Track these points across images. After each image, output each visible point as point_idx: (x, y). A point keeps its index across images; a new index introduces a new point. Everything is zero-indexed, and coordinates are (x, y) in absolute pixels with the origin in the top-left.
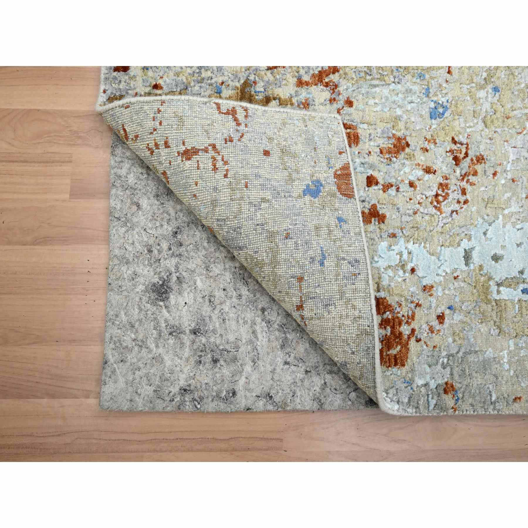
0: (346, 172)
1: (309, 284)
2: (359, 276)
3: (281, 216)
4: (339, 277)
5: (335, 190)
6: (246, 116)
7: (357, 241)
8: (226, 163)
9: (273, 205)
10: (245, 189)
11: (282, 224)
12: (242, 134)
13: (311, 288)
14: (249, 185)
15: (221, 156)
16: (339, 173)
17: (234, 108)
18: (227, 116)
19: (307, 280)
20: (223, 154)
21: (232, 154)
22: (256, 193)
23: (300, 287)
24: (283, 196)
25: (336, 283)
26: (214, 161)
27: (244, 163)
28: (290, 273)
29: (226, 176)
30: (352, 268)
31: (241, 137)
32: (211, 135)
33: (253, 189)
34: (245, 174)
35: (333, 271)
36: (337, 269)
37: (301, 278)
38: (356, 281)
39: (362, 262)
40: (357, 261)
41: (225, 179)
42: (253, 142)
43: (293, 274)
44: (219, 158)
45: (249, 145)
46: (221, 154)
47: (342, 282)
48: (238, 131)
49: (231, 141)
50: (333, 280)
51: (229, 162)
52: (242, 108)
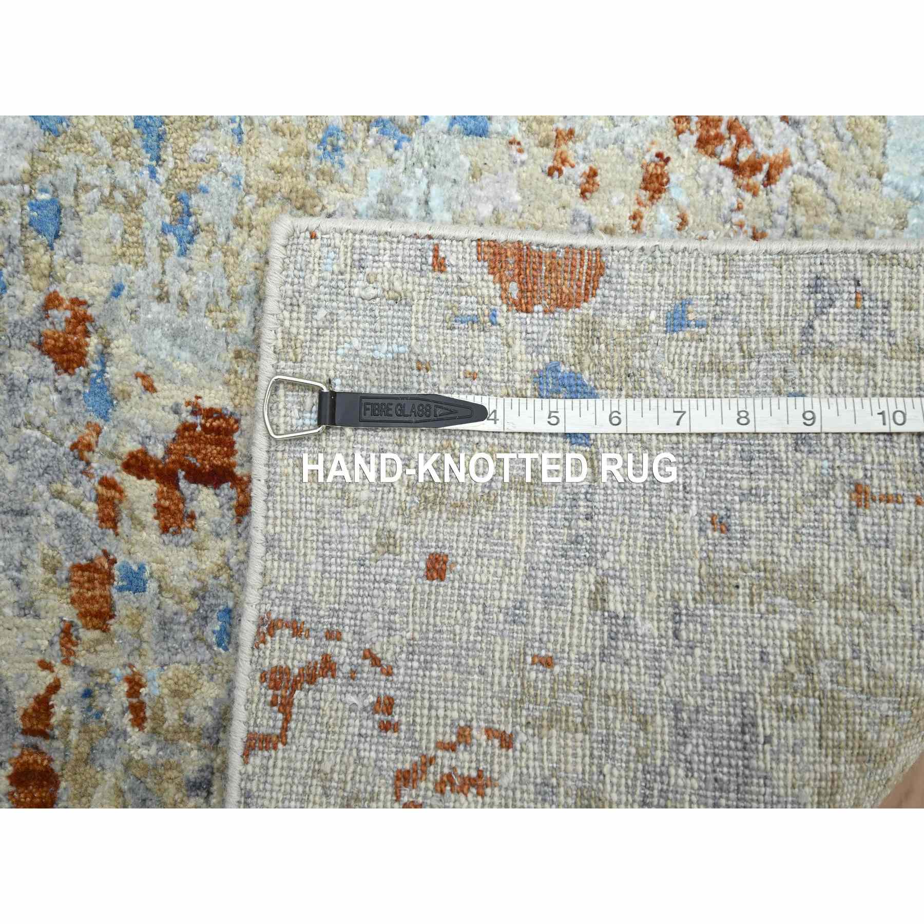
0: (511, 260)
1: (880, 464)
2: (865, 282)
3: (657, 541)
4: (865, 354)
5: (574, 320)
6: (297, 630)
7: (754, 275)
8: (464, 735)
9: (618, 567)
10: (557, 669)
11: (682, 539)
12: (365, 658)
13: (891, 460)
14: (543, 653)
15: (440, 753)
16: (514, 289)
17: (263, 678)
18: (295, 710)
19: (866, 470)
20: (432, 745)
21: (437, 709)
22: (572, 628)
23: (887, 499)
24: (589, 524)
25: (879, 368)
26: (452, 784)
27: (470, 661)
28: (840, 533)
29: (507, 742)
30: (838, 304)
31: (376, 662)
32: (362, 787)
33: (560, 639)
34: (506, 665)
35: (842, 374)
36: (837, 359)
37: (856, 491)
38: (879, 296)
39: (820, 268)
40: (816, 286)
41: (518, 746)
42: (397, 618)
43: (844, 522)
44: (446, 763)
45: (409, 635)
46: (431, 753)
47: (879, 347)
48: (353, 675)
49: (386, 705)
50: (871, 374)
51: (462, 723)
52: (264, 642)
